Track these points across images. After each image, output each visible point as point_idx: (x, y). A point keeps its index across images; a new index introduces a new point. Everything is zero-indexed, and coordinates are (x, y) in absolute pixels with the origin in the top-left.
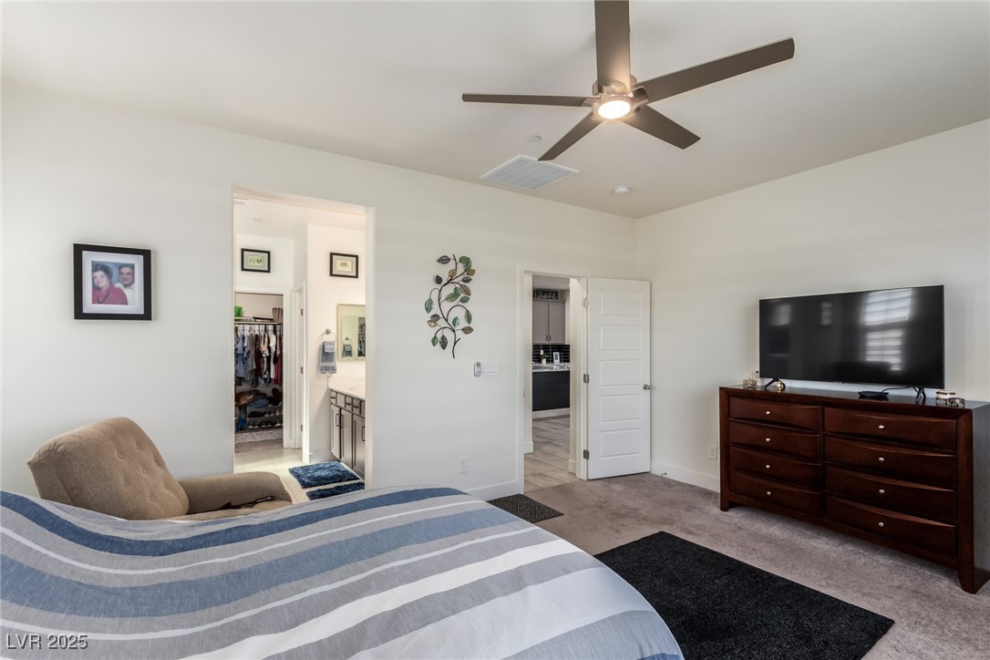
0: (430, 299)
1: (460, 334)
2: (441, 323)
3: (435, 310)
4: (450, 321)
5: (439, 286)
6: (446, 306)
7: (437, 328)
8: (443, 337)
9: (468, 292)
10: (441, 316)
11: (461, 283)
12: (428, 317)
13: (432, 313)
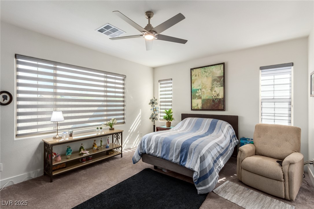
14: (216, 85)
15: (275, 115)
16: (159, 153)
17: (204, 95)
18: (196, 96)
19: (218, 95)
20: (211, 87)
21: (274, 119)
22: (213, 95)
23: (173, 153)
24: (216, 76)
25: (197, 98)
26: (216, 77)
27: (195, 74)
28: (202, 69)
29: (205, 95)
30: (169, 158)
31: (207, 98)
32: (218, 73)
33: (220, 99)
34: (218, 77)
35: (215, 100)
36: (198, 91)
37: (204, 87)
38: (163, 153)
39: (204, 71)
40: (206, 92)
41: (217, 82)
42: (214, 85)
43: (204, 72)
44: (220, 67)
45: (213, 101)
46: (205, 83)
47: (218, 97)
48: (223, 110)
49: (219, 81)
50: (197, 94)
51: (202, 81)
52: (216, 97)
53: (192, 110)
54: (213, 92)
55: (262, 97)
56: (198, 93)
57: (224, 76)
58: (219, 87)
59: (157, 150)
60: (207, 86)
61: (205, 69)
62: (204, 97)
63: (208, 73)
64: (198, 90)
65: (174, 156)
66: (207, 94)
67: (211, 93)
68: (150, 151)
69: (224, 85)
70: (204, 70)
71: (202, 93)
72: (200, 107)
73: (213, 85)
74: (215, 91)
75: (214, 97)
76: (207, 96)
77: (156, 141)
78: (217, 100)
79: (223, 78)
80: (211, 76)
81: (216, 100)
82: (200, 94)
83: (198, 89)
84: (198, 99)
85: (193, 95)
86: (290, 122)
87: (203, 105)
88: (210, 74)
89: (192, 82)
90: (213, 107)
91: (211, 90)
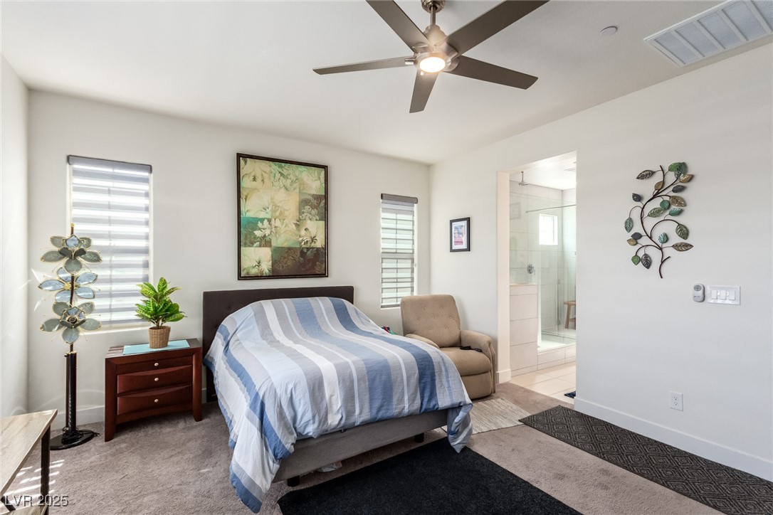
0: (630, 220)
1: (669, 251)
2: (644, 241)
3: (637, 228)
4: (656, 238)
5: (641, 204)
6: (649, 223)
7: (639, 246)
8: (646, 256)
9: (682, 203)
10: (643, 233)
11: (673, 194)
12: (629, 235)
13: (633, 232)
14: (309, 215)
15: (399, 280)
16: (361, 413)
17: (279, 235)
18: (255, 237)
19: (313, 239)
20: (298, 219)
21: (397, 288)
22: (301, 239)
23: (403, 393)
24: (309, 192)
25: (258, 243)
26: (309, 195)
27: (253, 174)
28: (274, 167)
29: (282, 235)
30: (394, 410)
31: (286, 245)
32: (314, 187)
33: (318, 249)
34: (313, 196)
35: (305, 251)
36: (260, 224)
37: (277, 214)
38: (377, 404)
39: (280, 172)
40: (282, 229)
41: (313, 207)
42: (305, 214)
43: (278, 176)
44: (319, 174)
45: (303, 253)
46: (280, 205)
47: (313, 245)
48: (324, 275)
49: (316, 207)
50: (258, 233)
51: (272, 198)
52: (309, 244)
53: (240, 278)
54: (303, 232)
55: (383, 249)
56: (260, 229)
57: (326, 197)
58: (316, 220)
59: (354, 406)
60: (287, 213)
61: (281, 167)
62: (280, 241)
63: (289, 181)
64: (262, 220)
65: (406, 398)
66: (286, 236)
67: (297, 232)
68: (329, 422)
69: (325, 217)
70: (280, 170)
71: (273, 230)
72: (266, 267)
73: (301, 213)
74: (306, 229)
75: (303, 243)
76: (286, 240)
77: (344, 380)
78: (311, 252)
79: (324, 201)
80: (298, 190)
81: (308, 251)
82: (267, 232)
83: (261, 217)
84: (260, 246)
85: (244, 233)
86: (412, 291)
87: (274, 262)
88: (295, 185)
89: (243, 196)
90: (303, 269)
91: (296, 225)
